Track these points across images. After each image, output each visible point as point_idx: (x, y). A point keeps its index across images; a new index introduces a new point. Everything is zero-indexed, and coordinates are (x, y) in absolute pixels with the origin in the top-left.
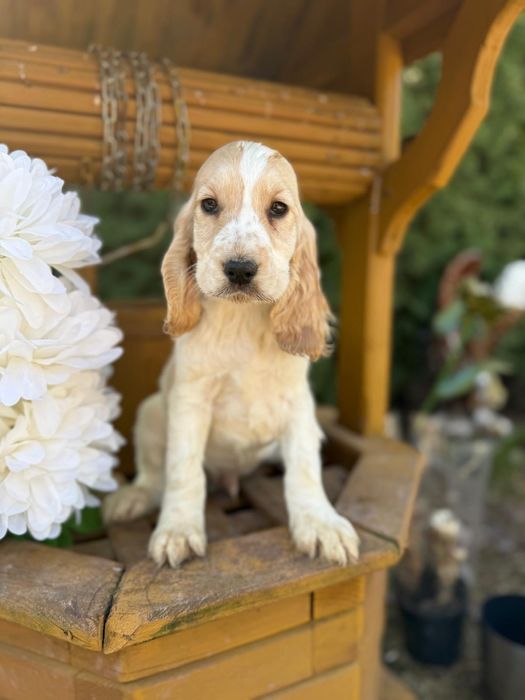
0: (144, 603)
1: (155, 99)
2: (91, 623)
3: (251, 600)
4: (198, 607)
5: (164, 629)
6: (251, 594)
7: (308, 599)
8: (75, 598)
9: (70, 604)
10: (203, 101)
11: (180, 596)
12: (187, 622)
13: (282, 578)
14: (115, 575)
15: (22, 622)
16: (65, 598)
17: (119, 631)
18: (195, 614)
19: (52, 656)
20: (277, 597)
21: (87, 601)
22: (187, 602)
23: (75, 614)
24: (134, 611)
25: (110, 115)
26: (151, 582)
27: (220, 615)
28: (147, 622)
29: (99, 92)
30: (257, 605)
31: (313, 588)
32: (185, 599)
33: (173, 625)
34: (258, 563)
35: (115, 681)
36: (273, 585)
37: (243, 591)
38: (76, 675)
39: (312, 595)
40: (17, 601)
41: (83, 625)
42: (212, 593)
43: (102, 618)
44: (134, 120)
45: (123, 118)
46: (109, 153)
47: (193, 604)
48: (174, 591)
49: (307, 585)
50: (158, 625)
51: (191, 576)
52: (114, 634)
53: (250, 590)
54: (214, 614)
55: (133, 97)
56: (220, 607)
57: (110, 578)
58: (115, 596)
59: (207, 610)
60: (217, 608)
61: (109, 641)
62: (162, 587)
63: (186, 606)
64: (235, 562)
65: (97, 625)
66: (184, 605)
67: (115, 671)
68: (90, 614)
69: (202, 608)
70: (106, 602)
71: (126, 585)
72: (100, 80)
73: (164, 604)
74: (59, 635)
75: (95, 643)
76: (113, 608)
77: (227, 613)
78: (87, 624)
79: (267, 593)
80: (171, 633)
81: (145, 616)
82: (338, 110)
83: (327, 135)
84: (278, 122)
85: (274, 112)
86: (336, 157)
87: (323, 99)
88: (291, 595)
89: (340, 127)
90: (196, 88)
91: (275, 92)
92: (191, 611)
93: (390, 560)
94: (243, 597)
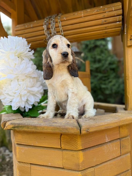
1: (54, 22)
5: (12, 128)
6: (31, 126)
10: (65, 19)
25: (45, 29)
28: (10, 125)
33: (14, 127)
44: (50, 29)
45: (48, 29)
46: (47, 37)
55: (50, 24)
59: (21, 127)
61: (5, 127)
82: (105, 8)
83: (101, 16)
84: (85, 17)
85: (84, 15)
86: (106, 21)
87: (101, 7)
88: (42, 131)
89: (106, 12)
90: (64, 17)
91: (86, 11)
92: (18, 125)
93: (75, 131)
94: (29, 126)
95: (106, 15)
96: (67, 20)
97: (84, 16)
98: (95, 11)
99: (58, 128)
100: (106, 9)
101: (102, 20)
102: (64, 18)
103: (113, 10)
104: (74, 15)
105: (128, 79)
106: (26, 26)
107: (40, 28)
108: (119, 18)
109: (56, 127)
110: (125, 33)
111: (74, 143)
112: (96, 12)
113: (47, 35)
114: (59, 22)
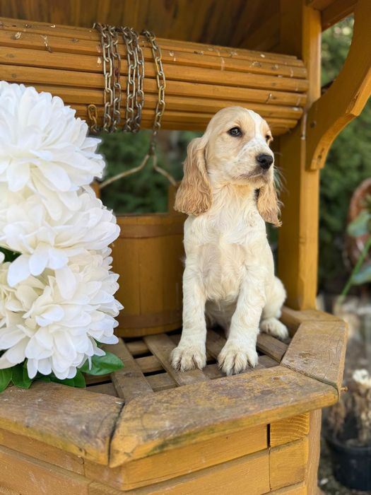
0: (140, 428)
1: (140, 59)
2: (100, 442)
3: (222, 429)
4: (181, 432)
5: (155, 449)
6: (222, 423)
7: (266, 430)
8: (88, 423)
9: (84, 428)
10: (175, 60)
11: (167, 424)
12: (174, 444)
13: (246, 411)
14: (117, 408)
15: (48, 441)
16: (80, 423)
17: (121, 450)
18: (179, 438)
19: (71, 469)
20: (242, 426)
21: (96, 425)
22: (173, 428)
23: (87, 435)
24: (133, 434)
25: (108, 71)
26: (145, 413)
27: (198, 439)
28: (142, 443)
29: (100, 55)
30: (227, 432)
31: (270, 420)
32: (171, 426)
33: (162, 446)
34: (227, 400)
35: (118, 489)
36: (239, 417)
37: (216, 420)
38: (88, 485)
39: (269, 426)
40: (45, 425)
41: (94, 444)
42: (192, 421)
43: (108, 439)
45: (117, 74)
47: (178, 429)
48: (162, 419)
49: (267, 418)
50: (150, 446)
51: (175, 408)
52: (118, 452)
53: (221, 420)
54: (194, 438)
55: (125, 58)
56: (198, 433)
57: (114, 409)
58: (118, 423)
59: (189, 435)
60: (196, 433)
61: (113, 457)
62: (153, 416)
63: (172, 431)
64: (209, 399)
65: (104, 443)
66: (170, 430)
67: (118, 482)
68: (99, 435)
69: (185, 433)
70: (111, 427)
71: (126, 415)
72: (101, 46)
73: (155, 429)
74: (75, 451)
75: (103, 459)
76: (116, 432)
77: (204, 438)
78: (96, 443)
79: (235, 422)
80: (162, 453)
81: (141, 438)
82: (274, 64)
83: (267, 82)
84: (231, 74)
85: (227, 66)
86: (274, 98)
87: (263, 56)
88: (253, 425)
89: (277, 75)
90: (171, 51)
91: (227, 52)
92: (176, 435)
93: (331, 399)
94: (216, 425)
95: (280, 82)
96: (177, 64)
97: (227, 69)
98: (253, 62)
99: (293, 406)
100: (277, 67)
101: (268, 92)
102: (171, 55)
103: (292, 75)
104: (195, 53)
105: (304, 243)
106: (18, 35)
107: (85, 62)
108: (302, 99)
109: (289, 405)
110: (303, 138)
111: (299, 424)
112: (256, 66)
113: (109, 94)
114: (159, 63)
